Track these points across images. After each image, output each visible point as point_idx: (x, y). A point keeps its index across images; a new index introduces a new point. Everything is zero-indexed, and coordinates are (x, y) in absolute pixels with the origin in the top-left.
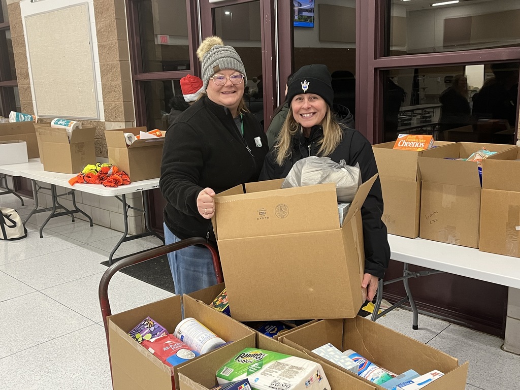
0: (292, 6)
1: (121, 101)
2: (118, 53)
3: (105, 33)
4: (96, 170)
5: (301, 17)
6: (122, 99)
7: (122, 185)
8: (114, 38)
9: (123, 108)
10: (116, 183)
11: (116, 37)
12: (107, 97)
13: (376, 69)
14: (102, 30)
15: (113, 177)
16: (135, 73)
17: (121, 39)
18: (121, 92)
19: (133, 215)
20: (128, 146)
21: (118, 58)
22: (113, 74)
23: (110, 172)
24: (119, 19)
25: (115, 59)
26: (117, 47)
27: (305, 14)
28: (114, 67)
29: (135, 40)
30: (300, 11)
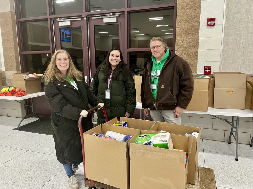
0: (60, 34)
1: (15, 62)
2: (13, 43)
3: (6, 34)
4: (8, 90)
5: (66, 37)
6: (15, 61)
7: (24, 95)
8: (11, 36)
9: (16, 65)
10: (21, 95)
11: (12, 36)
12: (7, 61)
13: (128, 52)
14: (5, 33)
15: (19, 92)
16: (20, 51)
17: (14, 37)
18: (15, 58)
19: (20, 110)
20: (25, 80)
21: (13, 45)
22: (10, 51)
23: (17, 90)
24: (14, 29)
25: (12, 45)
26: (13, 40)
27: (68, 36)
28: (11, 48)
29: (21, 38)
30: (66, 35)
